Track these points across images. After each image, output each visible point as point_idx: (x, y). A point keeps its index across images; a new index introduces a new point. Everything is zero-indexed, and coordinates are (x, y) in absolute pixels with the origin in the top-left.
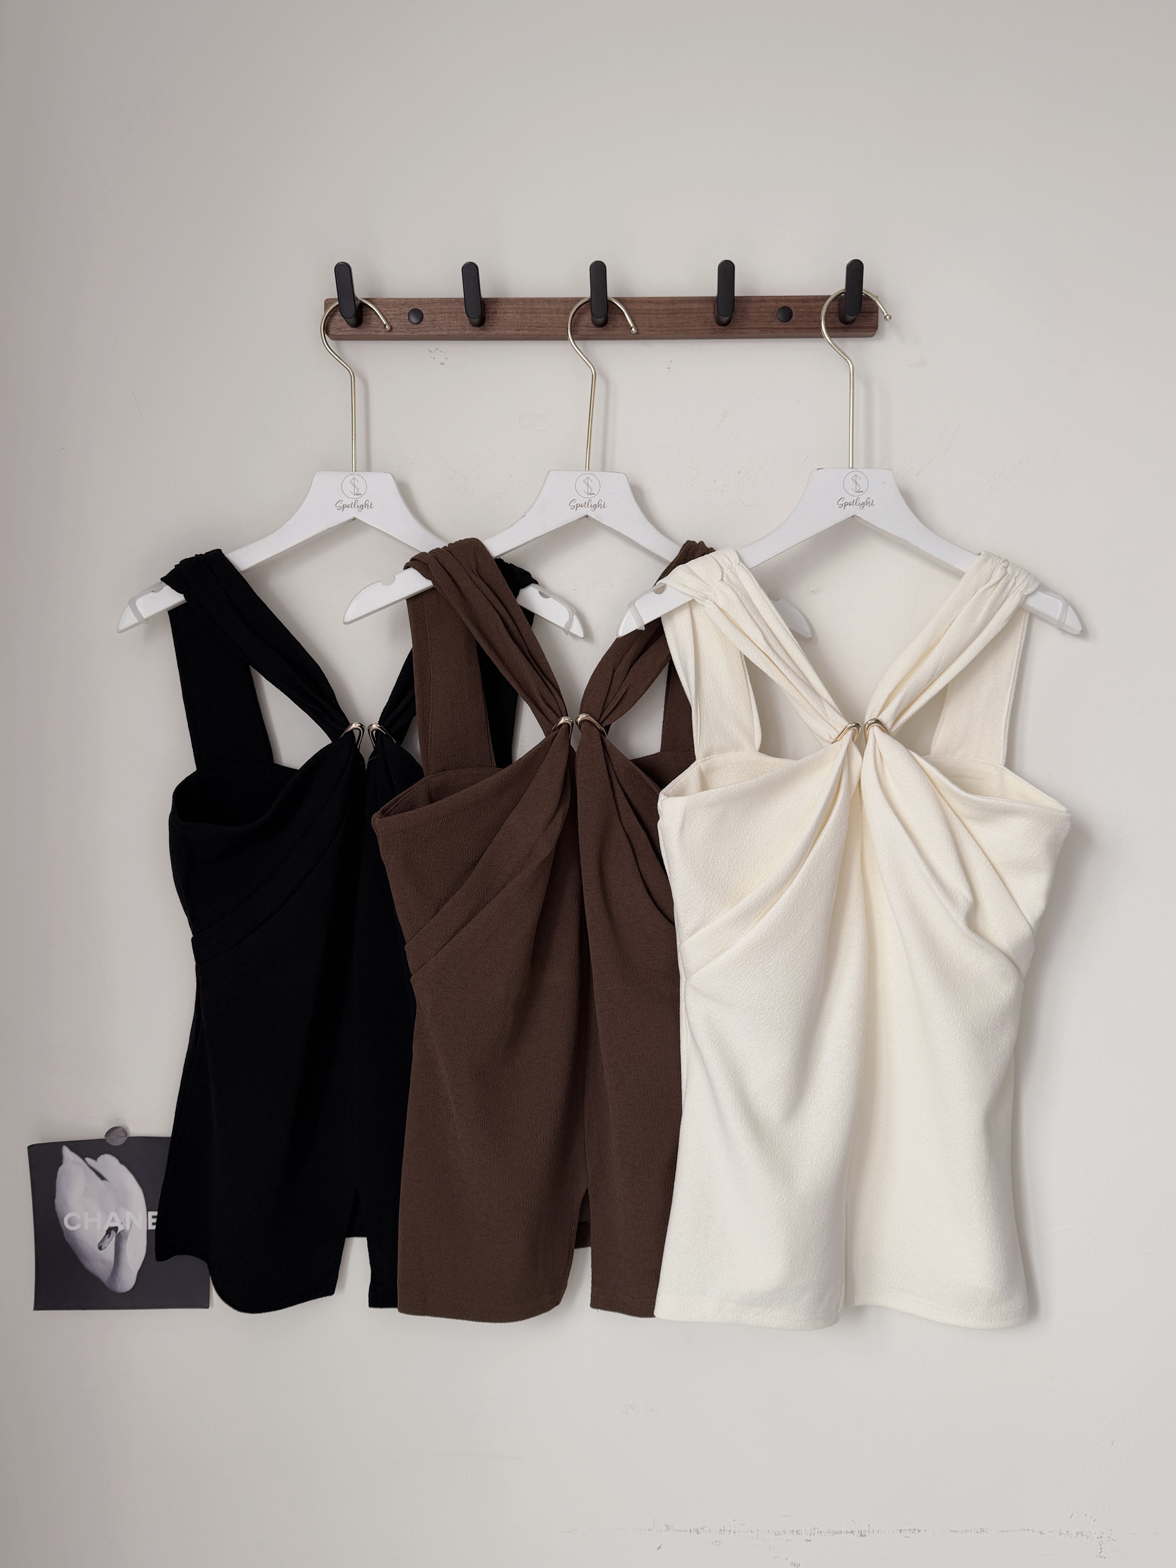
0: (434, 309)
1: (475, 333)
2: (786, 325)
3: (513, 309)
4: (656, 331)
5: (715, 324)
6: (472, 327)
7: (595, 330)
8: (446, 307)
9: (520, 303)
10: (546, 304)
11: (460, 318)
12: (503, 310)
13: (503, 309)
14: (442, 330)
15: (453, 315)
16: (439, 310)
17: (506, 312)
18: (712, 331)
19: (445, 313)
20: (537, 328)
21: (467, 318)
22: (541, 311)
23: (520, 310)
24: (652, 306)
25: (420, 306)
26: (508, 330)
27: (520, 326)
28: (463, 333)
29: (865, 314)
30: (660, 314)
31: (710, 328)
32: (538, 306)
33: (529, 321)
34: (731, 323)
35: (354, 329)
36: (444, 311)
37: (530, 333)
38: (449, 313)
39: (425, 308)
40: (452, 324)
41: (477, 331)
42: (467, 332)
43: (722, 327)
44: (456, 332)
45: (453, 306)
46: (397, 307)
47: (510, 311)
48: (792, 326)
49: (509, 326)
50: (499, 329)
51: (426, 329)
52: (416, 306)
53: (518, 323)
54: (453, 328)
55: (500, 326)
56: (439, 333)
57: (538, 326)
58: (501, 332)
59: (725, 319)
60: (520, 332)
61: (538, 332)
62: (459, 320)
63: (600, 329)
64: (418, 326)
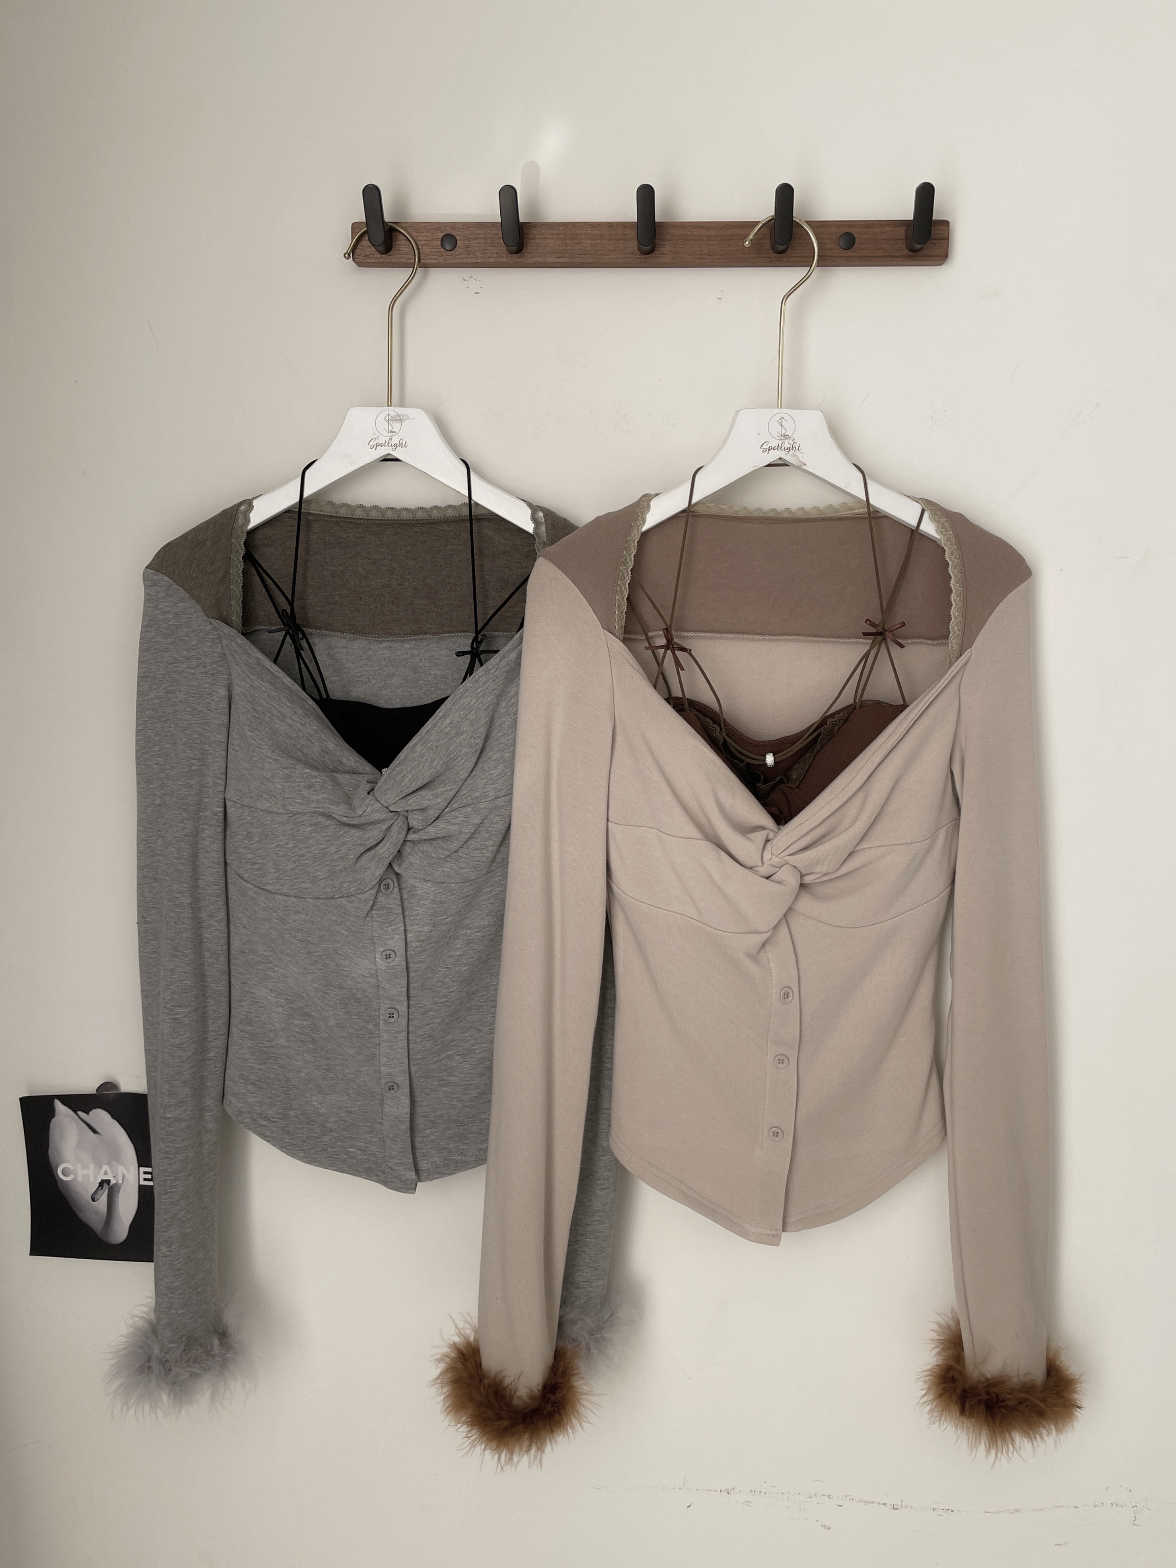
0: (469, 235)
1: (512, 261)
2: (849, 253)
3: (553, 235)
4: (706, 259)
5: (771, 251)
6: (509, 255)
7: (640, 258)
8: (481, 232)
9: (561, 228)
10: (589, 229)
11: (496, 244)
12: (543, 236)
13: (543, 234)
14: (477, 257)
15: (489, 241)
16: (474, 235)
17: (546, 238)
18: (767, 259)
19: (480, 238)
20: (578, 256)
21: (504, 245)
22: (583, 236)
23: (560, 236)
24: (703, 232)
25: (453, 230)
26: (548, 257)
27: (561, 254)
28: (500, 260)
29: (934, 241)
30: (712, 240)
31: (766, 256)
32: (580, 232)
33: (570, 248)
34: (788, 251)
35: (383, 256)
36: (479, 237)
37: (571, 261)
38: (483, 239)
39: (459, 233)
40: (488, 251)
41: (515, 258)
42: (504, 260)
43: (780, 255)
44: (492, 260)
45: (489, 232)
46: (429, 232)
47: (550, 237)
48: (854, 255)
49: (549, 253)
50: (538, 257)
51: (460, 257)
52: (449, 231)
53: (558, 249)
54: (489, 255)
55: (539, 253)
56: (474, 260)
57: (580, 253)
58: (540, 260)
59: (782, 248)
60: (561, 260)
61: (580, 260)
62: (495, 246)
63: (646, 256)
64: (452, 252)
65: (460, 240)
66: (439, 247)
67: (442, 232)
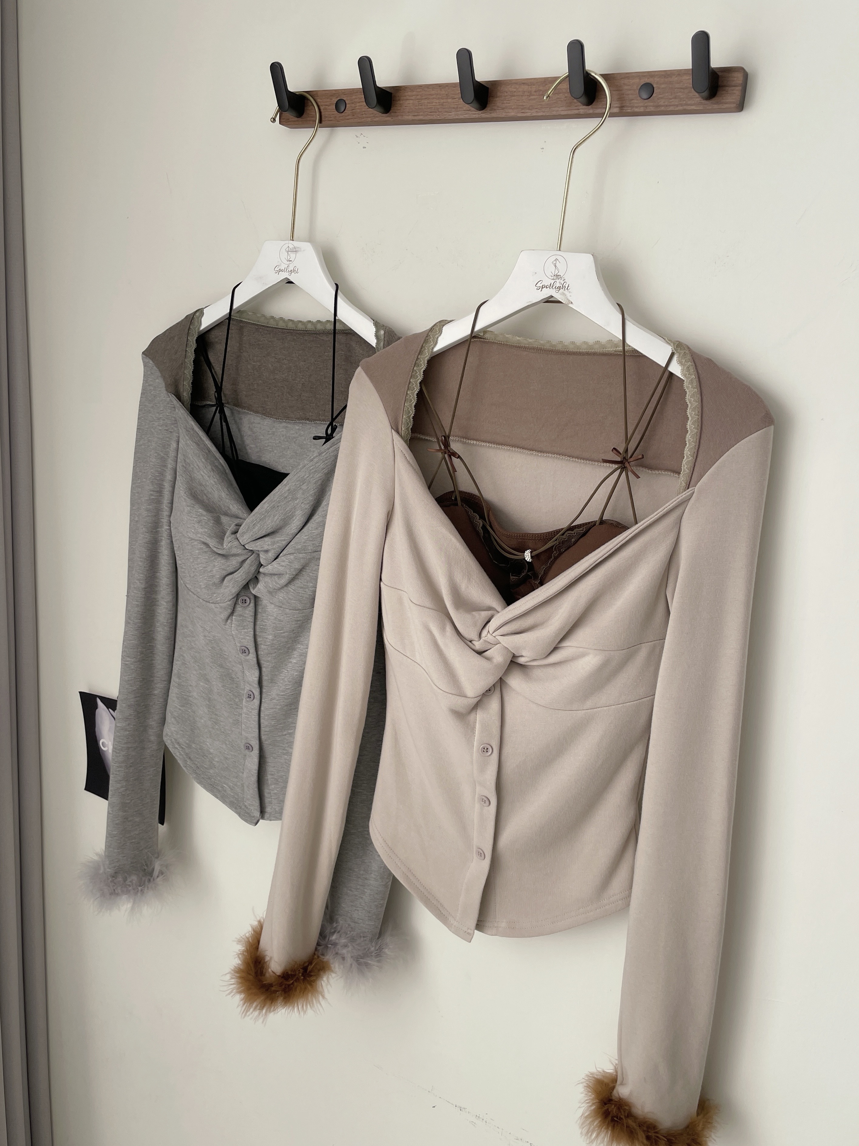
0: (355, 99)
1: (383, 120)
2: (650, 102)
3: (413, 96)
4: (527, 113)
5: (578, 104)
6: (379, 115)
7: (476, 114)
9: (419, 90)
10: (439, 90)
12: (408, 97)
14: (359, 117)
16: (358, 99)
18: (577, 111)
22: (435, 96)
23: (418, 97)
24: (526, 88)
25: (342, 96)
26: (407, 115)
27: (419, 112)
31: (575, 108)
34: (595, 103)
35: (298, 119)
39: (346, 98)
40: (367, 113)
41: (386, 117)
42: (376, 119)
43: (587, 107)
44: (369, 119)
46: (329, 98)
47: (411, 98)
48: (654, 104)
49: (410, 112)
56: (357, 120)
58: (403, 118)
59: (583, 100)
60: (417, 118)
63: (480, 112)
64: (343, 114)
65: (349, 104)
66: (334, 110)
67: (337, 98)
